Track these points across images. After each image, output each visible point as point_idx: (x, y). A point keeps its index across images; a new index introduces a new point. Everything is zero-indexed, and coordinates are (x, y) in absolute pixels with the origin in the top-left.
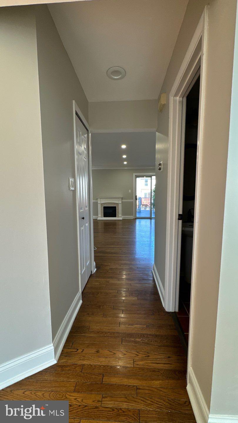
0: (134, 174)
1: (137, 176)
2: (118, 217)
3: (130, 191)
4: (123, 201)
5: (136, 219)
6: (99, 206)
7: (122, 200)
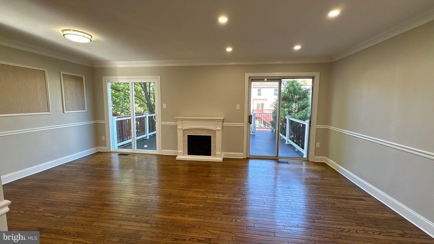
0: (247, 75)
1: (252, 79)
2: (215, 155)
3: (238, 107)
4: (225, 124)
5: (248, 159)
6: (180, 134)
7: (223, 122)
